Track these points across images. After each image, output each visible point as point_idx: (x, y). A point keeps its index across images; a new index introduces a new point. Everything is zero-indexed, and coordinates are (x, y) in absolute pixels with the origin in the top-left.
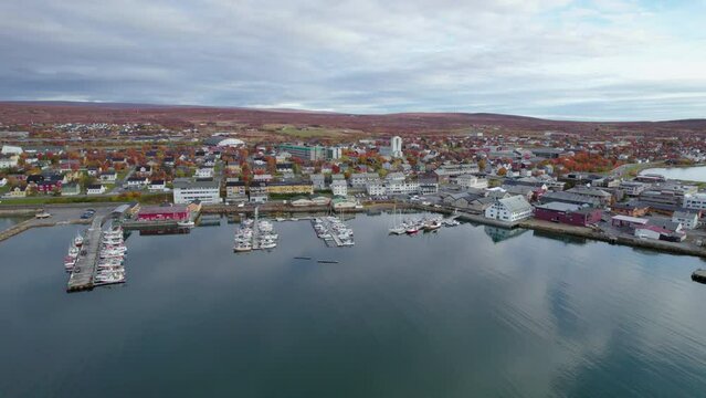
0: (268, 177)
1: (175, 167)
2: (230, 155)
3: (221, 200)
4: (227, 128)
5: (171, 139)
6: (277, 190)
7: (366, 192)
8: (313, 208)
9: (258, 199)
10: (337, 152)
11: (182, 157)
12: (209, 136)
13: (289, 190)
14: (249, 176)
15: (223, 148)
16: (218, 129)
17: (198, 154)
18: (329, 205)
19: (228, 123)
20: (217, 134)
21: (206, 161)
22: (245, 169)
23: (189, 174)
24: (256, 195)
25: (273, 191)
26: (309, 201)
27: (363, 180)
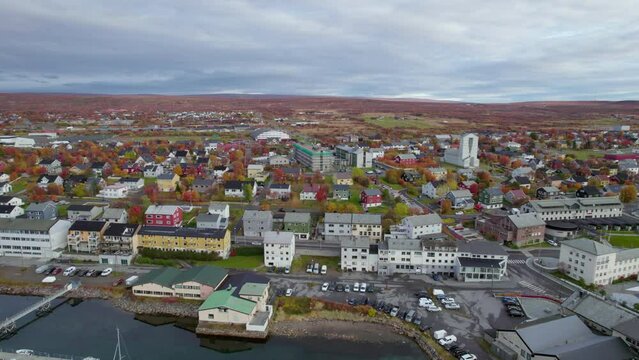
8: (167, 309)
9: (113, 260)
10: (364, 157)
13: (177, 244)
24: (111, 252)
25: (150, 246)
26: (166, 289)
27: (346, 228)
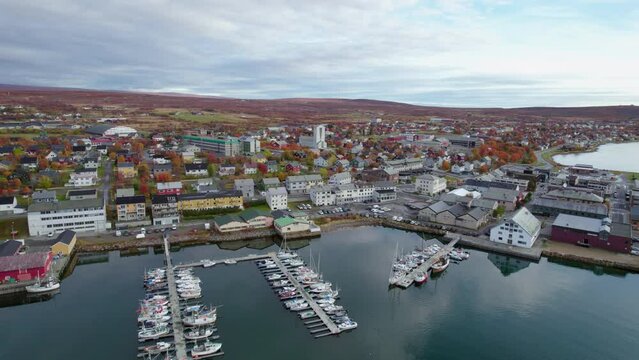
0: (177, 185)
1: (37, 170)
2: (120, 151)
3: (109, 225)
4: (115, 113)
5: (45, 126)
6: (192, 205)
7: (310, 202)
8: (250, 235)
9: (166, 221)
10: (255, 144)
11: (51, 156)
12: (94, 121)
13: (209, 204)
14: (149, 184)
15: (110, 138)
16: (105, 113)
17: (75, 149)
18: (272, 227)
19: (116, 107)
20: (103, 120)
21: (86, 161)
22: (142, 172)
23: (59, 182)
24: (162, 216)
25: (186, 208)
26: (244, 224)
27: (303, 184)
